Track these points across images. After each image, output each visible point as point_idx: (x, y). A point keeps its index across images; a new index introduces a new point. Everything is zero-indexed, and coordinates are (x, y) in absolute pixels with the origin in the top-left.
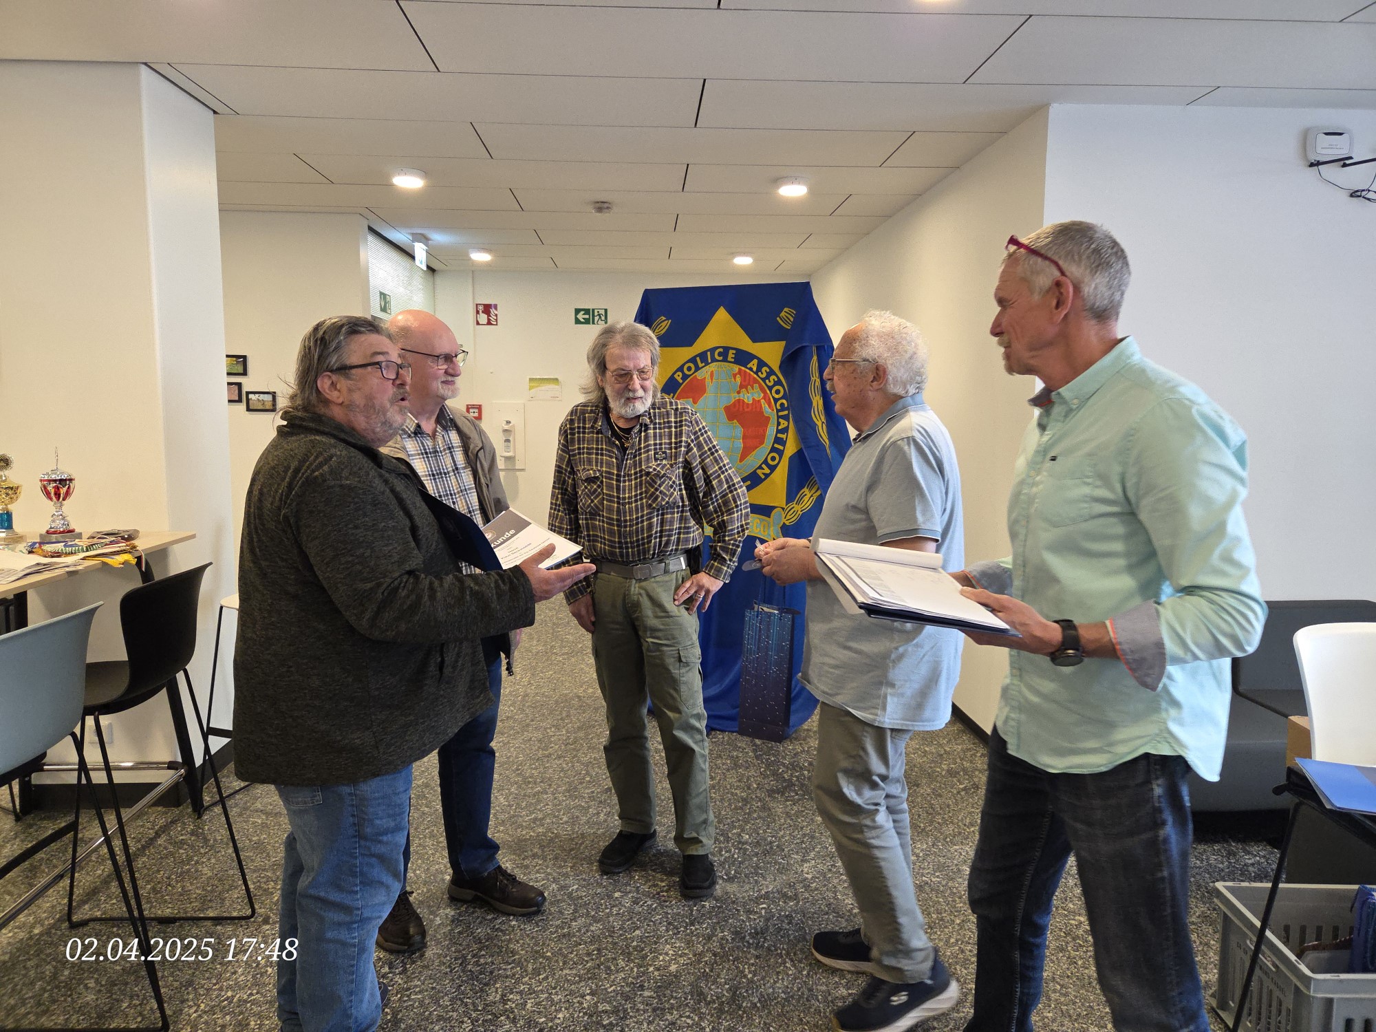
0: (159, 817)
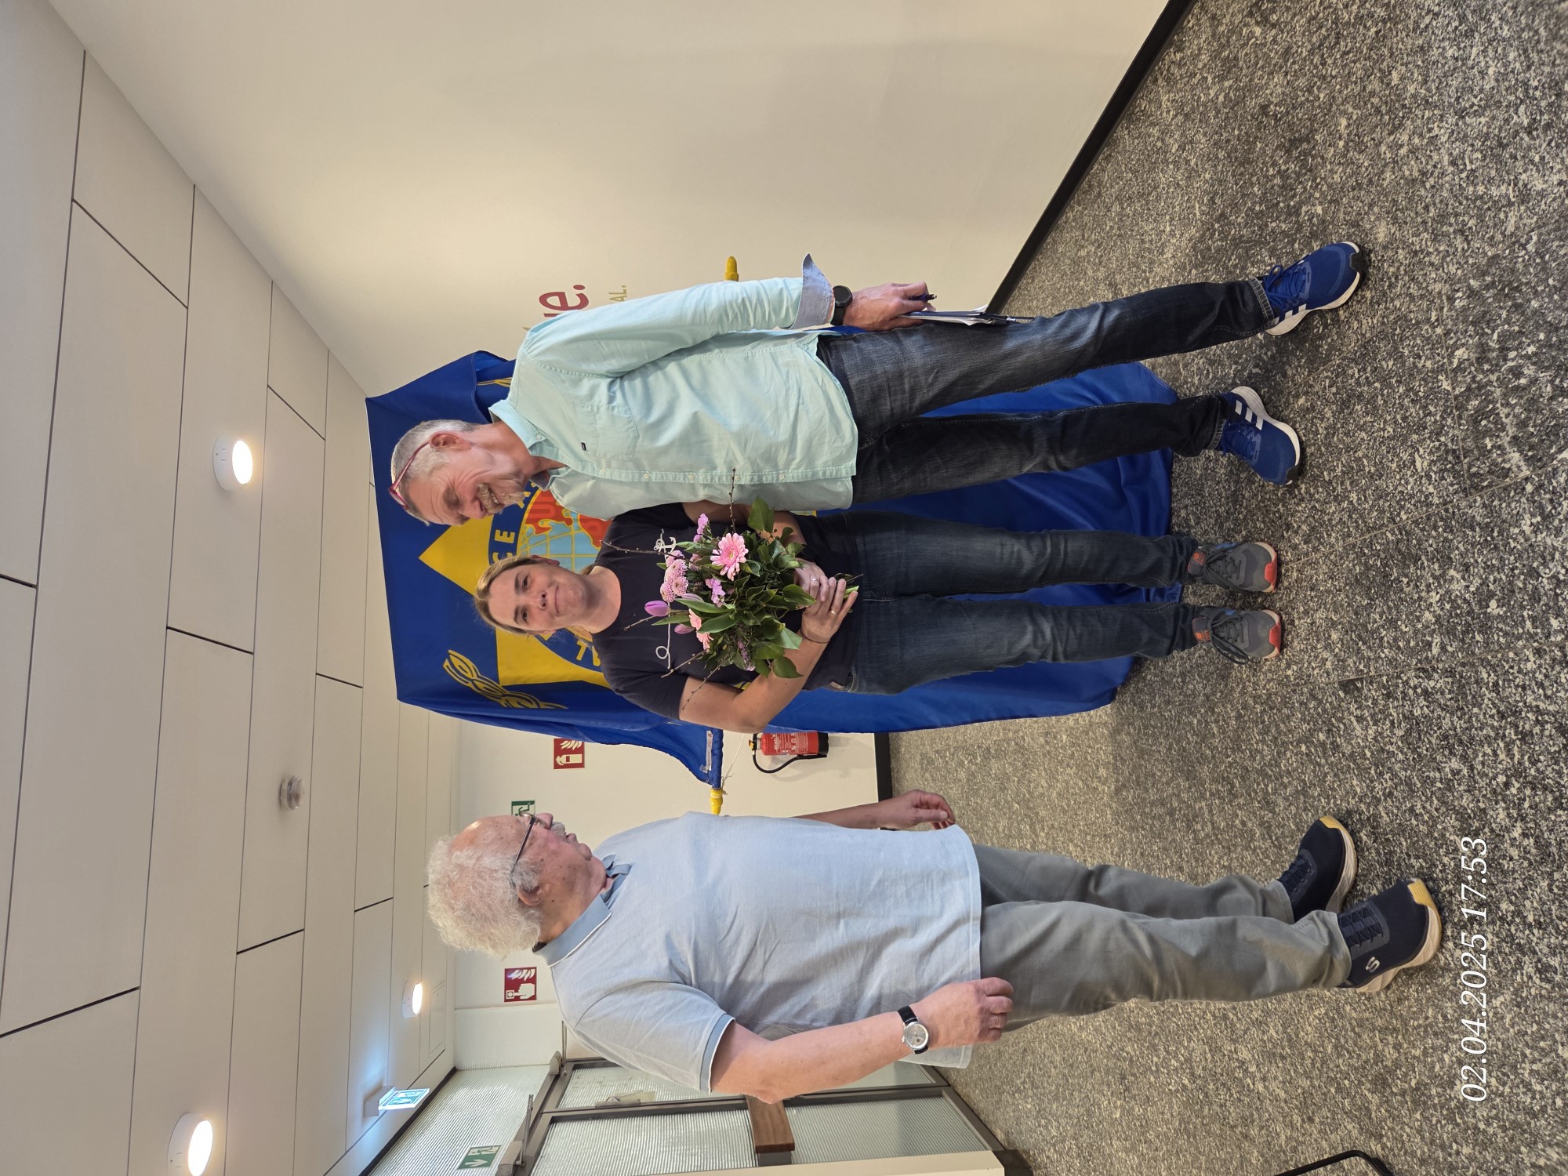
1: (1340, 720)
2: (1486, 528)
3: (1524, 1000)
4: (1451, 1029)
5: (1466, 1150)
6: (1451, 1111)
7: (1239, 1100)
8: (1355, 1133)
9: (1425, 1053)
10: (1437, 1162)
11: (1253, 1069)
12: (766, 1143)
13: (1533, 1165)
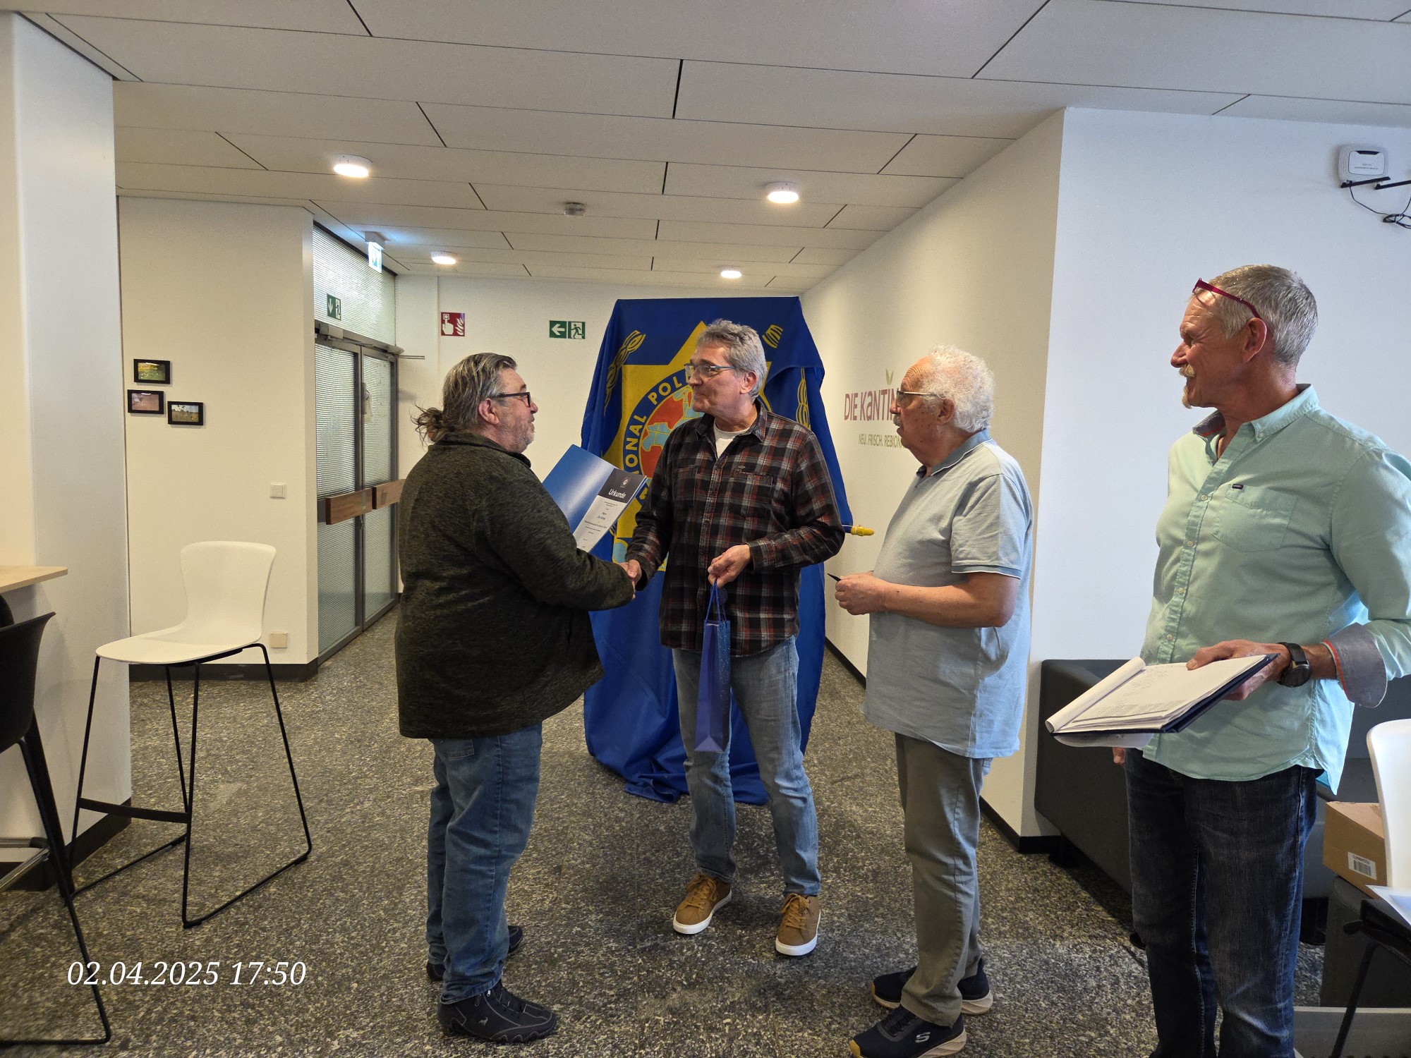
0: (18, 904)
1: (541, 864)
2: (619, 930)
3: (381, 922)
4: (371, 893)
5: (309, 894)
6: (329, 890)
7: (341, 800)
8: (321, 850)
9: (360, 883)
10: (305, 882)
11: (358, 808)
12: (332, 505)
13: (301, 919)
